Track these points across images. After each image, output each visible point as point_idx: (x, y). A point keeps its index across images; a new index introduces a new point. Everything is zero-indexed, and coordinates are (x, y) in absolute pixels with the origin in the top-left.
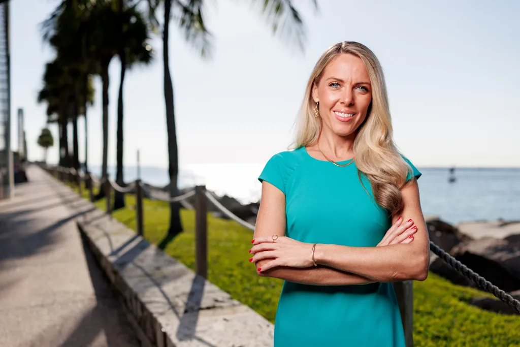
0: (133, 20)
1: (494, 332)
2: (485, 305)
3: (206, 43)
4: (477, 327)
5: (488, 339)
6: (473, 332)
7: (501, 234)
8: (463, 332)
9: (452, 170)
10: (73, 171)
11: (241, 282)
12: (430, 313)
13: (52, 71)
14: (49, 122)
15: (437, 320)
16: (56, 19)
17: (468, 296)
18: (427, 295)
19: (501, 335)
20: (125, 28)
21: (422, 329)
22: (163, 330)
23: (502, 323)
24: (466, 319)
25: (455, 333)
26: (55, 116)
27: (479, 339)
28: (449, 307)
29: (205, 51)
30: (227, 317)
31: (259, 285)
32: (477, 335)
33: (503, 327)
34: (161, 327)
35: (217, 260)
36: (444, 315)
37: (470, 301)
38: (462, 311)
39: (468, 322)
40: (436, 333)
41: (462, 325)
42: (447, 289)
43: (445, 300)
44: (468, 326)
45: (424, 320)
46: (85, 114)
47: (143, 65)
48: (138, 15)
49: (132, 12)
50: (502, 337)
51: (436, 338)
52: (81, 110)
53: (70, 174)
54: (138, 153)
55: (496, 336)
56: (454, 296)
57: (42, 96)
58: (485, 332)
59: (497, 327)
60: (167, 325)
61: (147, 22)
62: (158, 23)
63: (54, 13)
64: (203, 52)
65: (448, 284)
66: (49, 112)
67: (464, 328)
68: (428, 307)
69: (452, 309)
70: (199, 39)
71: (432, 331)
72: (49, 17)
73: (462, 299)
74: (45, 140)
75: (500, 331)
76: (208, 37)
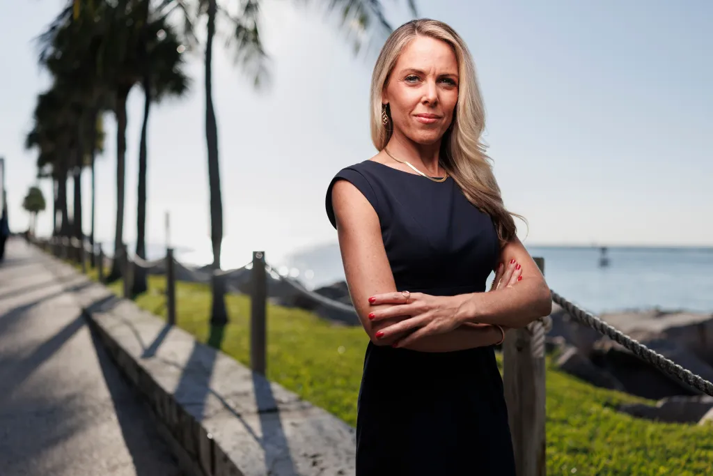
0: (161, 35)
1: (648, 443)
2: (637, 412)
3: (262, 69)
4: (626, 437)
5: (641, 453)
6: (622, 444)
7: (658, 326)
8: (609, 444)
9: (604, 250)
10: (75, 242)
11: (311, 384)
12: (565, 422)
13: (46, 106)
14: (40, 176)
15: (574, 430)
16: (56, 33)
17: (615, 401)
18: (560, 400)
19: (658, 447)
20: (150, 47)
21: (555, 440)
22: (210, 436)
23: (660, 433)
24: (613, 429)
25: (597, 445)
26: (48, 168)
27: (629, 452)
28: (589, 414)
29: (259, 80)
30: (296, 421)
31: (335, 387)
32: (627, 447)
33: (660, 438)
34: (206, 433)
35: (278, 357)
36: (585, 423)
37: (618, 408)
38: (607, 418)
39: (615, 432)
40: (573, 445)
41: (607, 435)
42: (587, 393)
43: (585, 406)
44: (614, 436)
45: (557, 428)
46: (92, 165)
47: (174, 98)
48: (168, 30)
49: (161, 24)
50: (660, 449)
51: (573, 451)
52: (87, 159)
53: (70, 247)
54: (167, 216)
55: (652, 447)
56: (597, 401)
57: (32, 140)
58: (638, 444)
59: (652, 437)
60: (215, 430)
61: (181, 37)
62: (197, 41)
63: (53, 23)
64: (257, 82)
65: (589, 388)
66: (41, 162)
67: (609, 439)
68: (561, 414)
69: (593, 417)
70: (253, 64)
71: (568, 442)
72: (47, 29)
73: (607, 405)
74: (34, 202)
75: (656, 442)
76: (266, 62)
